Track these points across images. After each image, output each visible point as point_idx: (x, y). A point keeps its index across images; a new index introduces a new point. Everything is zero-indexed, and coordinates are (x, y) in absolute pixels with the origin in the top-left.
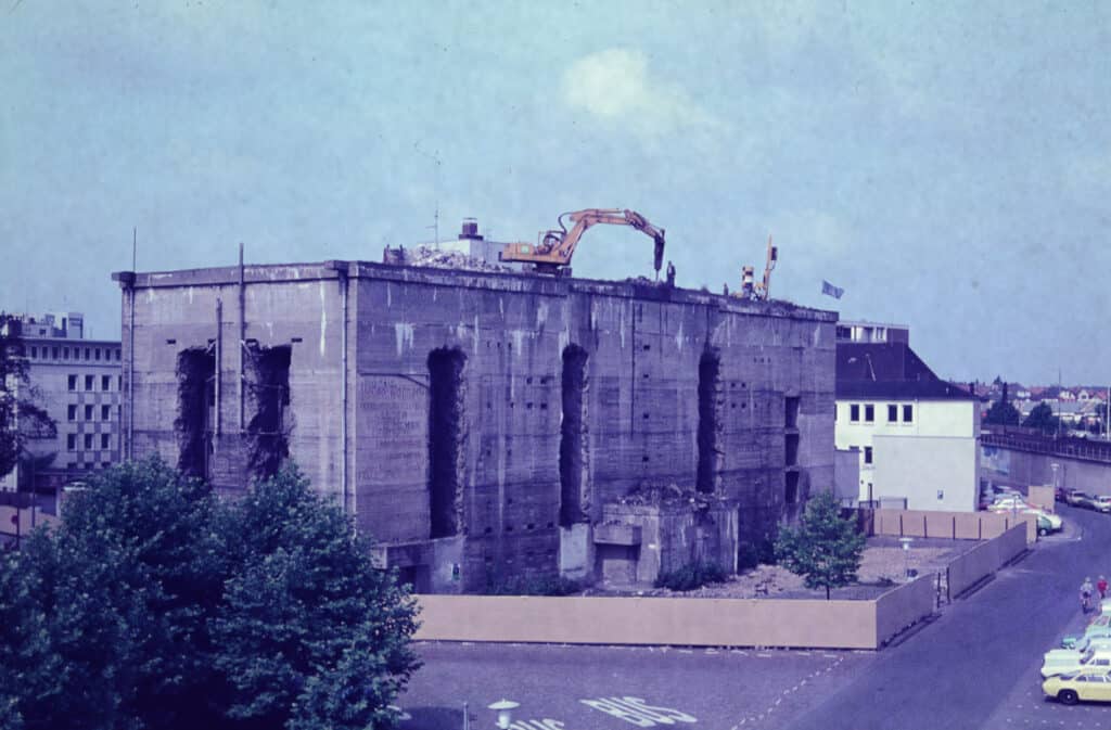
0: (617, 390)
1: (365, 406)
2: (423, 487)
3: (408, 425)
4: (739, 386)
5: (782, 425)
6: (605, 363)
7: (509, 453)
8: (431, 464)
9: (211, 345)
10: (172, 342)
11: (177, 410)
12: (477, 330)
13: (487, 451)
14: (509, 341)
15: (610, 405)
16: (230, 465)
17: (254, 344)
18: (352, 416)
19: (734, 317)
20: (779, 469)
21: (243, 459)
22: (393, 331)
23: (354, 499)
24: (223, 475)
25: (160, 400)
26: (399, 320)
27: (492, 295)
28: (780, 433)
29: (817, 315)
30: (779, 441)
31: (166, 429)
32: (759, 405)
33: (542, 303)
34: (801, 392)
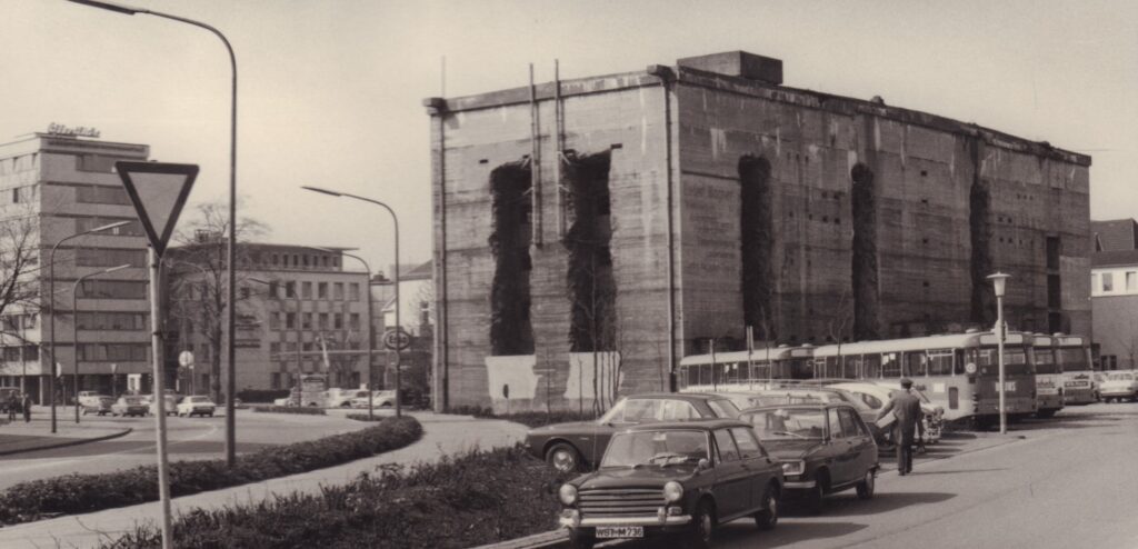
0: (900, 212)
1: (688, 204)
2: (738, 289)
3: (723, 225)
4: (1005, 220)
5: (1045, 264)
6: (890, 185)
7: (809, 263)
8: (744, 266)
9: (527, 160)
10: (484, 161)
11: (492, 226)
12: (778, 141)
13: (790, 261)
14: (806, 154)
15: (893, 226)
16: (550, 274)
17: (571, 154)
18: (677, 212)
19: (1000, 152)
20: (1041, 309)
21: (563, 267)
22: (708, 134)
23: (681, 292)
24: (542, 284)
25: (474, 218)
26: (714, 125)
27: (791, 109)
28: (1043, 273)
29: (1074, 158)
30: (1042, 280)
31: (481, 245)
32: (1024, 242)
33: (833, 120)
34: (1060, 233)
